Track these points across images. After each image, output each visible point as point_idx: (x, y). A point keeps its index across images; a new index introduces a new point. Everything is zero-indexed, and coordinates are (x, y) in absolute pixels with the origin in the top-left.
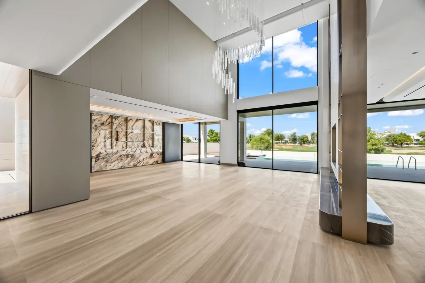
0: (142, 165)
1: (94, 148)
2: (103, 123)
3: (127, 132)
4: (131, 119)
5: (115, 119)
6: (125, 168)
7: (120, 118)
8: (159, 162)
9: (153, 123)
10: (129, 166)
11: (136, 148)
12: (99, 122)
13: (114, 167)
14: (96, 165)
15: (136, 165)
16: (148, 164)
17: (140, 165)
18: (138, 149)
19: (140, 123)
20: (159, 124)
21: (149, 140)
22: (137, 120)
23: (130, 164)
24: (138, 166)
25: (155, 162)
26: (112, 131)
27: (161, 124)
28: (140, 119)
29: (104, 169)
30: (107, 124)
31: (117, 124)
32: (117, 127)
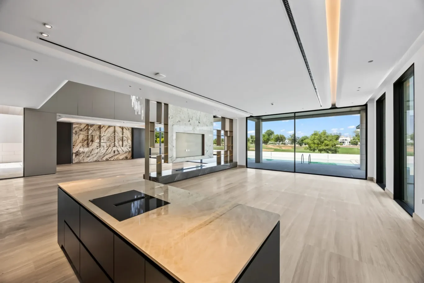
0: (113, 160)
1: (75, 147)
2: (81, 130)
3: (100, 136)
4: (104, 126)
5: (91, 126)
6: (99, 161)
7: (95, 126)
8: (128, 158)
9: (122, 128)
10: (102, 160)
11: (108, 147)
12: (78, 129)
13: (90, 160)
14: (76, 158)
15: (108, 159)
16: (119, 159)
17: (111, 160)
18: (110, 148)
19: (111, 129)
20: (129, 129)
21: (119, 141)
22: (109, 127)
23: (103, 159)
24: (110, 160)
25: (125, 158)
26: (88, 135)
27: (130, 129)
28: (111, 126)
29: (82, 161)
30: (85, 130)
31: (93, 130)
32: (92, 132)
